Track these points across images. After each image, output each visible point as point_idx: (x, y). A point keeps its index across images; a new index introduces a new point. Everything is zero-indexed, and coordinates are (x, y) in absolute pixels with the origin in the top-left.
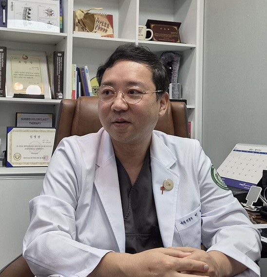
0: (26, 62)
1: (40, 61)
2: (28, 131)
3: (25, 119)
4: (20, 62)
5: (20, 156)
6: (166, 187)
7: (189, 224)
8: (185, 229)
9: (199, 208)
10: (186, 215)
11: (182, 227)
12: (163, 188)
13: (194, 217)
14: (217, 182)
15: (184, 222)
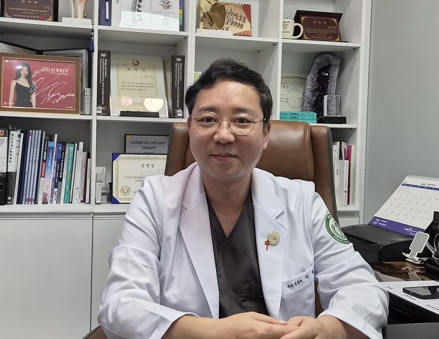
0: (136, 69)
1: (154, 68)
2: (138, 158)
3: (136, 142)
4: (129, 69)
5: (129, 190)
6: (272, 242)
7: (297, 288)
8: (292, 294)
9: (312, 268)
10: (295, 278)
11: (289, 291)
12: (268, 243)
13: (304, 279)
14: (333, 235)
15: (292, 286)
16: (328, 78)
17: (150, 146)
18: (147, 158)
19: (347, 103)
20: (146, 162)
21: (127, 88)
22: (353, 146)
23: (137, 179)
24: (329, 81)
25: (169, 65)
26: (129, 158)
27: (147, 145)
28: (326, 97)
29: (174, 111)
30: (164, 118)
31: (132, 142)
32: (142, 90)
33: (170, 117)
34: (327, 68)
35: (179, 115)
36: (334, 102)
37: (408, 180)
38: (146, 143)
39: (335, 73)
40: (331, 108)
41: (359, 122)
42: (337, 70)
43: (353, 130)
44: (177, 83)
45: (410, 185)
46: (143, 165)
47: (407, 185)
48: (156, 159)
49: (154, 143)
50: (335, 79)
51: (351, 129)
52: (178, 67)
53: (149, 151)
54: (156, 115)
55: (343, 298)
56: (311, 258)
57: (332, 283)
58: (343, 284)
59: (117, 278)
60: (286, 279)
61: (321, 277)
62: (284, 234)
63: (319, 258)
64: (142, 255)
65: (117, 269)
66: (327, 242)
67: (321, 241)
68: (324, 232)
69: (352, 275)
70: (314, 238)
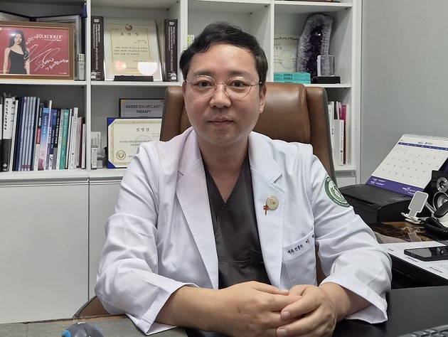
0: (129, 34)
1: (147, 32)
2: (133, 122)
3: (131, 107)
4: (122, 34)
5: (124, 155)
6: (271, 206)
7: (298, 253)
8: (293, 260)
9: (312, 232)
10: (295, 243)
11: (290, 257)
12: (266, 208)
13: (304, 244)
14: (333, 199)
15: (292, 251)
16: (320, 38)
17: (145, 109)
18: (142, 122)
19: (341, 62)
20: (141, 126)
21: (121, 52)
22: (347, 106)
23: (132, 143)
24: (322, 41)
25: (162, 29)
26: (124, 122)
27: (143, 109)
28: (319, 57)
29: (168, 75)
30: (158, 81)
31: (127, 107)
32: (136, 54)
33: (164, 81)
34: (319, 29)
35: (172, 78)
36: (327, 62)
37: (405, 139)
38: (140, 107)
39: (327, 33)
40: (324, 68)
41: (353, 81)
42: (330, 30)
43: (347, 90)
44: (171, 47)
45: (406, 144)
46: (138, 130)
47: (403, 144)
48: (151, 122)
49: (148, 106)
50: (328, 39)
51: (345, 88)
52: (171, 31)
53: (144, 114)
54: (150, 79)
55: (345, 264)
56: (311, 222)
57: (333, 248)
58: (345, 249)
59: (114, 248)
60: (286, 245)
61: (321, 241)
62: (283, 198)
63: (319, 223)
64: (139, 223)
65: (113, 239)
66: (327, 206)
67: (321, 205)
68: (324, 195)
69: (353, 239)
70: (313, 202)
